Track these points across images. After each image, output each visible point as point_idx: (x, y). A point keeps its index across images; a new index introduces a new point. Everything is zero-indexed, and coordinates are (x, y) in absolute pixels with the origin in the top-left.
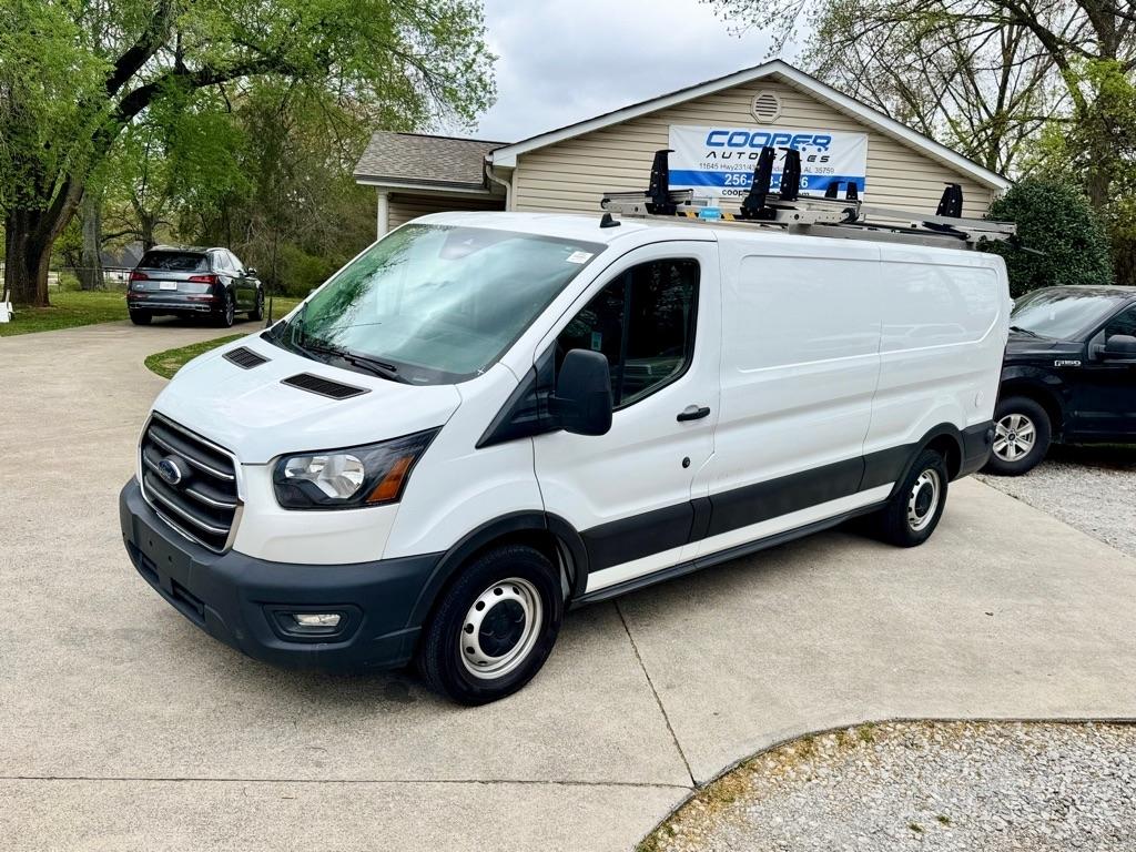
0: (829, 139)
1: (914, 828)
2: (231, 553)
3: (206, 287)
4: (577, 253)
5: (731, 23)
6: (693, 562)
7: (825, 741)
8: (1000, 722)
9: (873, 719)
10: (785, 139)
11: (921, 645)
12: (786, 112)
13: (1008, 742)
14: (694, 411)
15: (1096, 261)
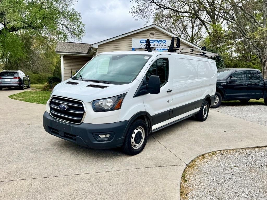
0: (166, 41)
1: (231, 168)
2: (83, 123)
3: (17, 80)
4: (146, 57)
5: (136, 18)
6: (169, 124)
7: (206, 155)
8: (237, 149)
9: (213, 151)
10: (157, 41)
11: (215, 138)
12: (156, 35)
13: (240, 152)
14: (169, 90)
15: (222, 65)
